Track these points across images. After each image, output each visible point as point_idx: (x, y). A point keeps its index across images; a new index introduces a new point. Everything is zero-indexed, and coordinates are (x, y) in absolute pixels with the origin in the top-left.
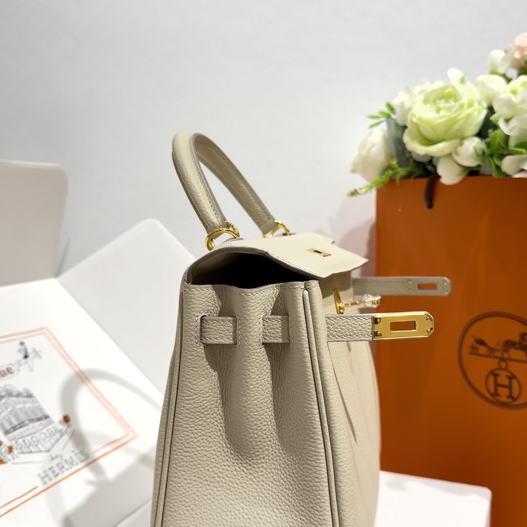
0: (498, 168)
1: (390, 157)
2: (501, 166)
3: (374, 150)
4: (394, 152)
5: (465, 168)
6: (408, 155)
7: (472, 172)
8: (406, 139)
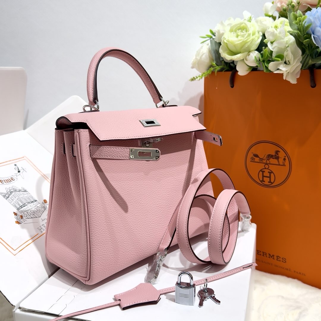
0: (267, 68)
1: (212, 60)
2: (268, 66)
3: (204, 56)
4: (214, 58)
5: (250, 67)
6: (221, 59)
7: (254, 69)
8: (221, 51)
